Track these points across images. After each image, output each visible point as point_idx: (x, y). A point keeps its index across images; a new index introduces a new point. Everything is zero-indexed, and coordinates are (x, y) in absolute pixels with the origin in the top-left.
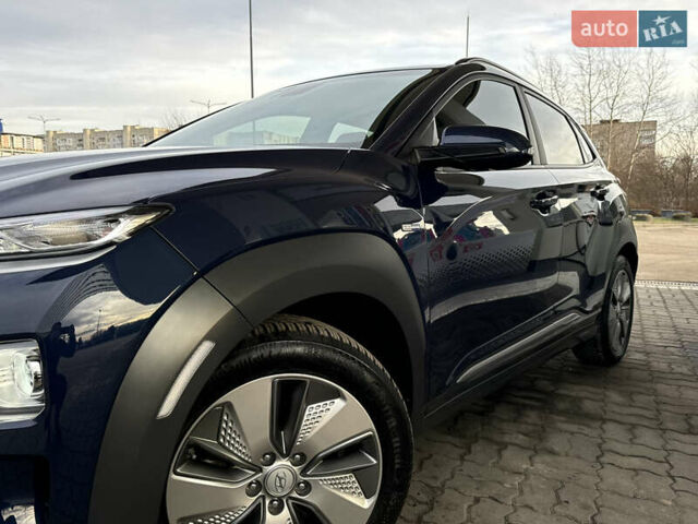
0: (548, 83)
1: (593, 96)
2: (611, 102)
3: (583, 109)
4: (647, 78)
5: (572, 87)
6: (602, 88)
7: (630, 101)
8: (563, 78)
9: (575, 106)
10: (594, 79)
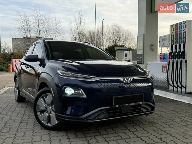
0: (25, 24)
1: (40, 30)
2: (45, 32)
3: (37, 33)
4: (55, 26)
5: (33, 26)
6: (43, 28)
7: (51, 32)
8: (30, 23)
9: (35, 33)
10: (40, 24)
